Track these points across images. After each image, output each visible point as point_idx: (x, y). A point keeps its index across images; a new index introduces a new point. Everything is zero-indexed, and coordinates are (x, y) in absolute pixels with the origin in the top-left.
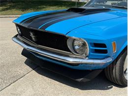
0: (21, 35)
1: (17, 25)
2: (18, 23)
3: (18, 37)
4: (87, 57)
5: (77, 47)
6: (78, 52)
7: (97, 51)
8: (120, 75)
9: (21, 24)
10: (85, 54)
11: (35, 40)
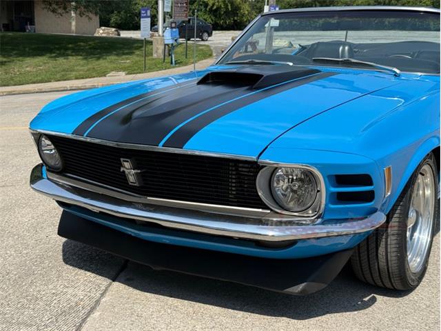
0: (61, 171)
4: (319, 217)
8: (399, 259)
10: (314, 210)
11: (139, 184)
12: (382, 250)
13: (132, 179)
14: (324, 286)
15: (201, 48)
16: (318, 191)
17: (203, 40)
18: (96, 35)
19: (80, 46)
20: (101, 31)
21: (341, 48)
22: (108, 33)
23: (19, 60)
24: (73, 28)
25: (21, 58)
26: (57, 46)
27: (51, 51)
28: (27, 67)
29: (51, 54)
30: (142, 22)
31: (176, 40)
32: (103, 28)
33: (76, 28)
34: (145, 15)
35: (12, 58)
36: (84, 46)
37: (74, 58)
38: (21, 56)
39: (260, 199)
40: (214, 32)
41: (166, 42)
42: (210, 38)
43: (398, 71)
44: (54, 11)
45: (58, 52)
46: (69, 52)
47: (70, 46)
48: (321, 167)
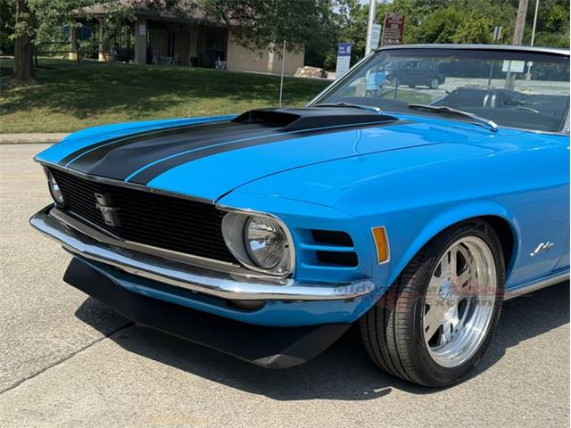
0: (65, 208)
1: (51, 171)
2: (55, 163)
3: (53, 213)
4: (290, 276)
5: (255, 246)
6: (260, 260)
7: (323, 258)
8: (408, 343)
9: (65, 168)
10: (285, 269)
11: (114, 223)
12: (389, 330)
13: (107, 218)
14: (300, 361)
15: (418, 97)
16: (287, 246)
17: (431, 88)
18: (296, 76)
19: (269, 87)
20: (303, 71)
21: (486, 98)
22: (310, 74)
23: (195, 101)
24: (270, 66)
25: (197, 99)
26: (242, 87)
27: (233, 92)
28: (202, 109)
29: (233, 95)
30: (338, 60)
31: (381, 86)
32: (307, 67)
33: (273, 66)
34: (344, 52)
35: (187, 98)
36: (273, 88)
37: (259, 101)
38: (199, 96)
39: (228, 251)
40: (447, 79)
41: (369, 88)
42: (440, 86)
43: (494, 125)
44: (244, 45)
45: (242, 93)
46: (255, 94)
47: (257, 87)
48: (288, 219)
